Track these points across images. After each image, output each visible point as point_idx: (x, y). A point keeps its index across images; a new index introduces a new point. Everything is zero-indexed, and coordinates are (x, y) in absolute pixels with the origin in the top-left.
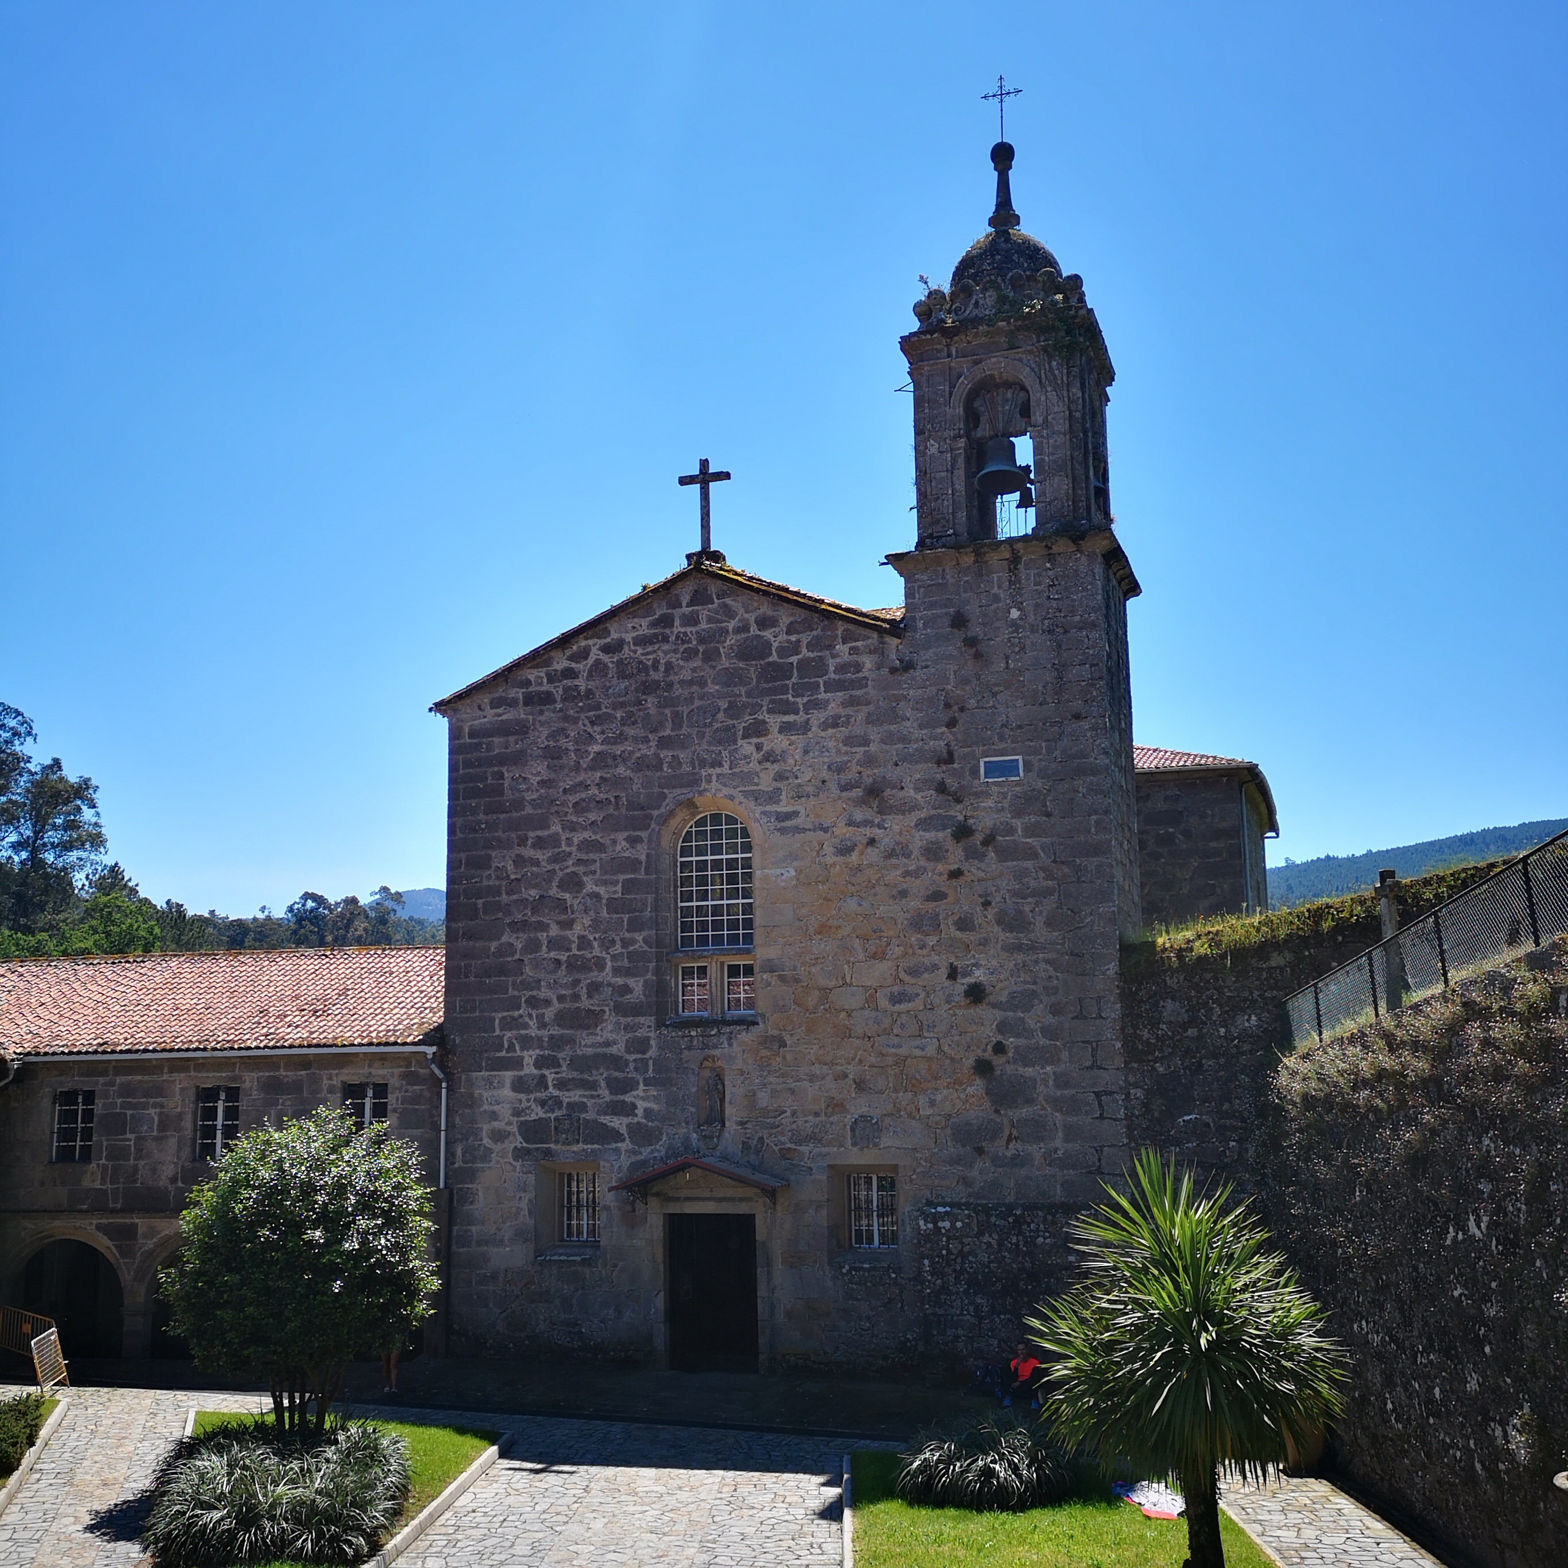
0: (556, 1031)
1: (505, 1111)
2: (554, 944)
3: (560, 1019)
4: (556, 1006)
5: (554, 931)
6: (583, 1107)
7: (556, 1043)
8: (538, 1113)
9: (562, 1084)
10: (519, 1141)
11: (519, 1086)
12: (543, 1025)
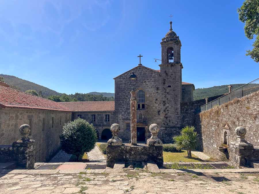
0: (125, 110)
1: (121, 117)
2: (125, 102)
3: (126, 109)
4: (126, 108)
5: (125, 101)
6: (128, 117)
7: (126, 111)
8: (124, 118)
9: (126, 115)
10: (122, 120)
11: (122, 115)
12: (124, 109)
